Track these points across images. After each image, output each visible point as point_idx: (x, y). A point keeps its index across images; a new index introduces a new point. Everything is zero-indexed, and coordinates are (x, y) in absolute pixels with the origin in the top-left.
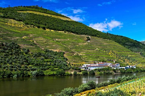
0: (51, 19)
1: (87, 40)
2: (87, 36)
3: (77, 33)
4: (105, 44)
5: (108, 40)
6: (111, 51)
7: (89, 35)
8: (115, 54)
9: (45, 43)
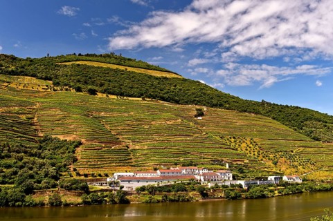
0: (122, 74)
1: (196, 116)
2: (198, 107)
3: (177, 102)
4: (239, 123)
5: (253, 115)
6: (249, 139)
7: (204, 105)
8: (257, 147)
9: (57, 122)
